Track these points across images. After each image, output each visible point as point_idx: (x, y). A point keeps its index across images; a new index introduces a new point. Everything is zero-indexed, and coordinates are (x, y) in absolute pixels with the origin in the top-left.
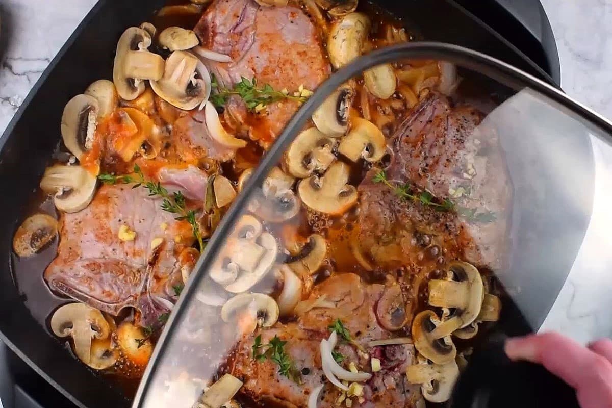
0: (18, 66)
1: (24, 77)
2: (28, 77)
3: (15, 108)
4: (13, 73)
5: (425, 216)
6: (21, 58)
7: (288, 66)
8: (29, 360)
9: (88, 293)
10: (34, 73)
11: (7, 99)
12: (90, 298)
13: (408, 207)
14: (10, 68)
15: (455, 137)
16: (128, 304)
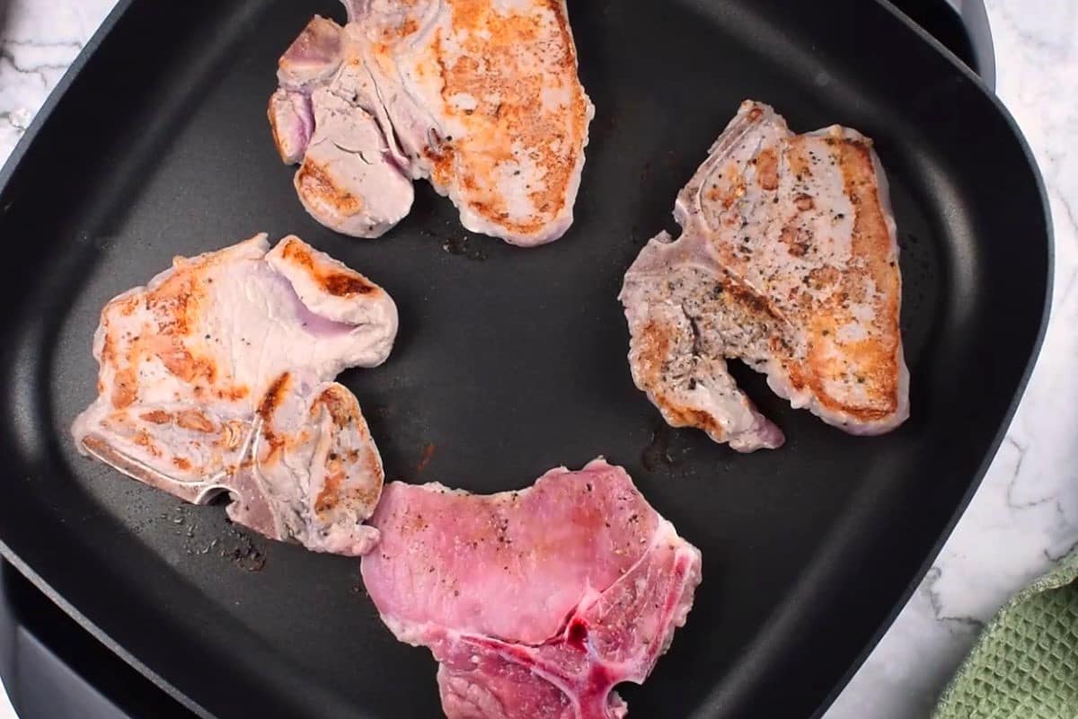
0: (25, 55)
1: (36, 77)
2: (42, 75)
3: (19, 132)
4: (17, 69)
5: (745, 326)
6: (30, 42)
7: (501, 57)
8: (43, 582)
9: (147, 463)
10: (53, 68)
11: (6, 115)
12: (149, 470)
13: (715, 311)
14: (11, 60)
15: (794, 190)
16: (218, 483)
